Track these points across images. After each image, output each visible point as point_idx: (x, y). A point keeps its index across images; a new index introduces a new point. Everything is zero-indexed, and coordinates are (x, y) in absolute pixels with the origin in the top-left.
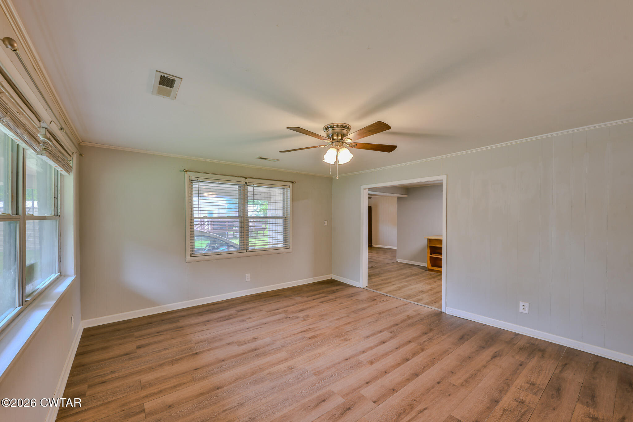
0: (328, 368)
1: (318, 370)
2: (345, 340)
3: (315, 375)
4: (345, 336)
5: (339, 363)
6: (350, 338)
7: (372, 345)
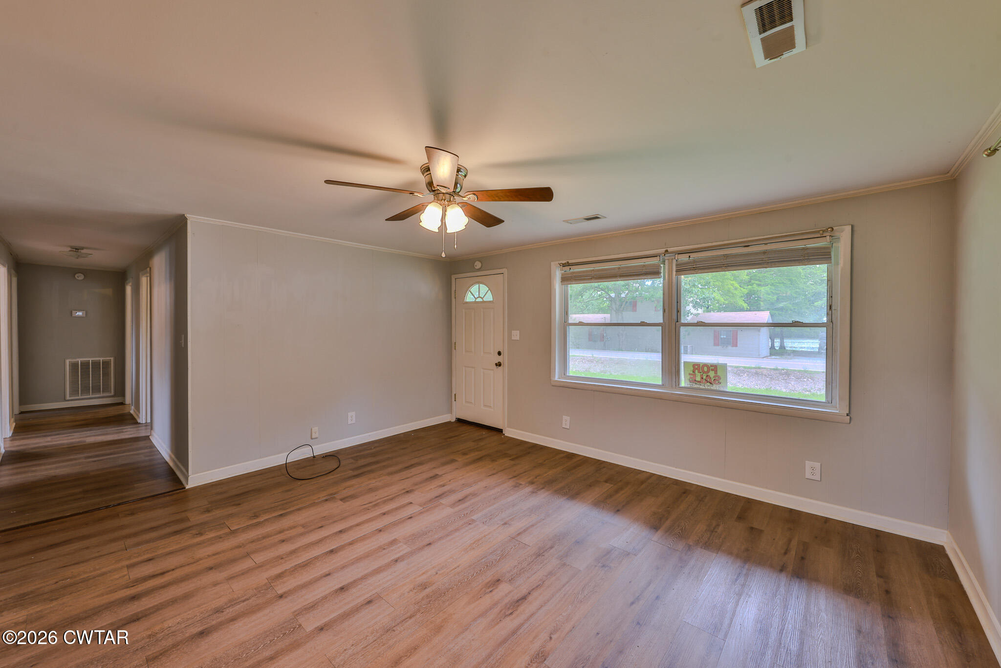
0: (457, 530)
1: (470, 526)
2: (424, 586)
3: (473, 521)
4: (423, 599)
5: (440, 538)
6: (411, 593)
7: (372, 580)
